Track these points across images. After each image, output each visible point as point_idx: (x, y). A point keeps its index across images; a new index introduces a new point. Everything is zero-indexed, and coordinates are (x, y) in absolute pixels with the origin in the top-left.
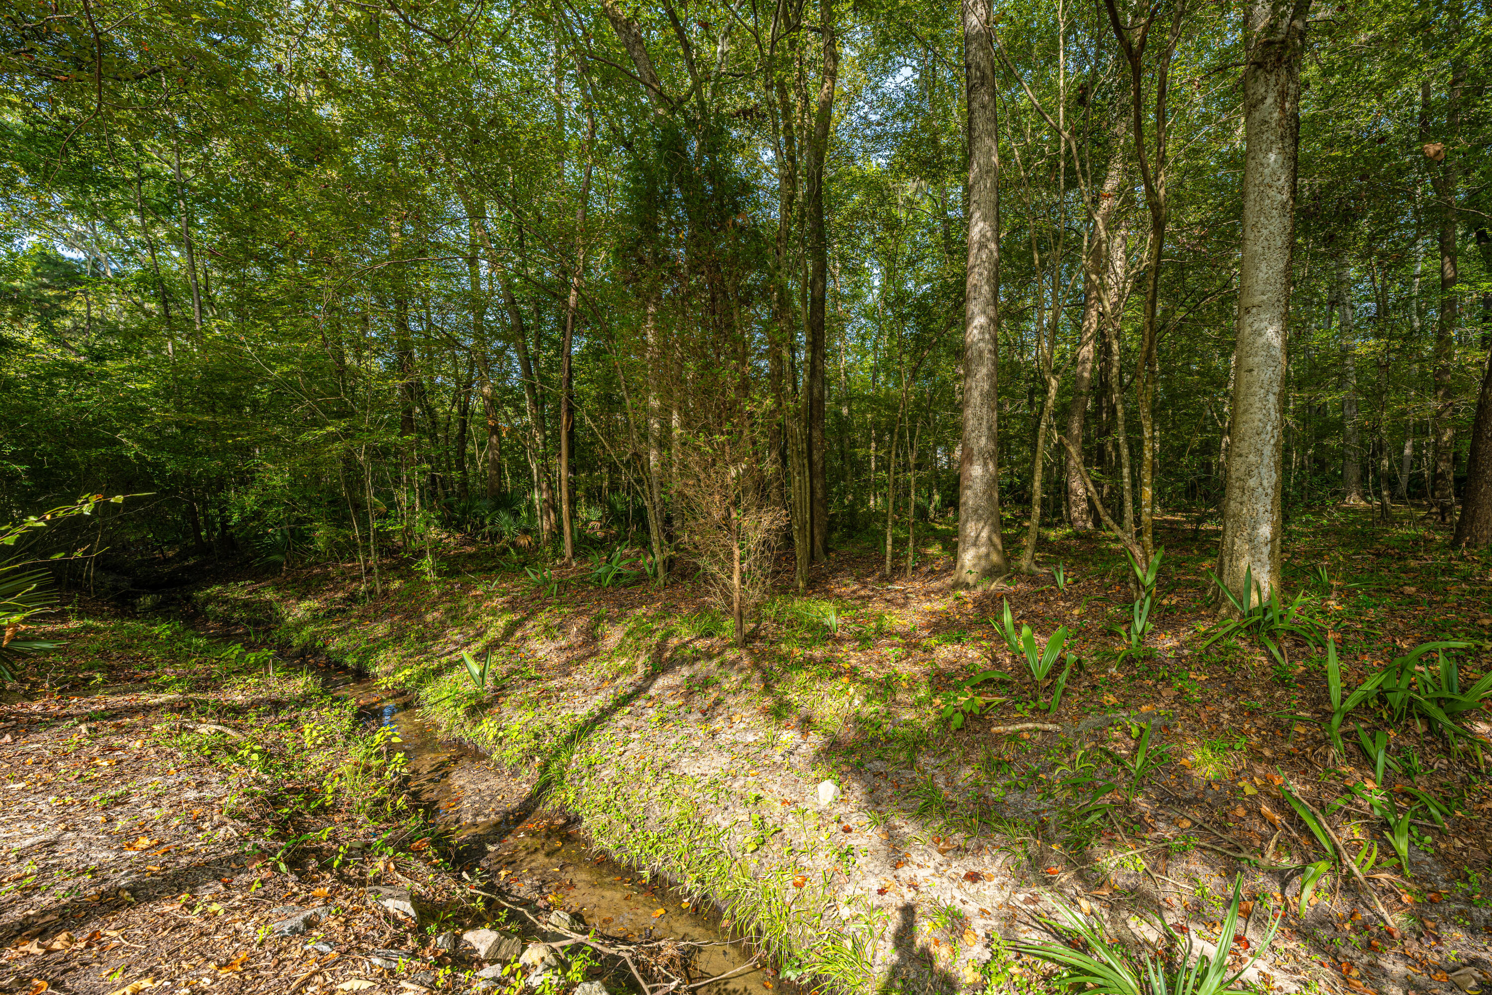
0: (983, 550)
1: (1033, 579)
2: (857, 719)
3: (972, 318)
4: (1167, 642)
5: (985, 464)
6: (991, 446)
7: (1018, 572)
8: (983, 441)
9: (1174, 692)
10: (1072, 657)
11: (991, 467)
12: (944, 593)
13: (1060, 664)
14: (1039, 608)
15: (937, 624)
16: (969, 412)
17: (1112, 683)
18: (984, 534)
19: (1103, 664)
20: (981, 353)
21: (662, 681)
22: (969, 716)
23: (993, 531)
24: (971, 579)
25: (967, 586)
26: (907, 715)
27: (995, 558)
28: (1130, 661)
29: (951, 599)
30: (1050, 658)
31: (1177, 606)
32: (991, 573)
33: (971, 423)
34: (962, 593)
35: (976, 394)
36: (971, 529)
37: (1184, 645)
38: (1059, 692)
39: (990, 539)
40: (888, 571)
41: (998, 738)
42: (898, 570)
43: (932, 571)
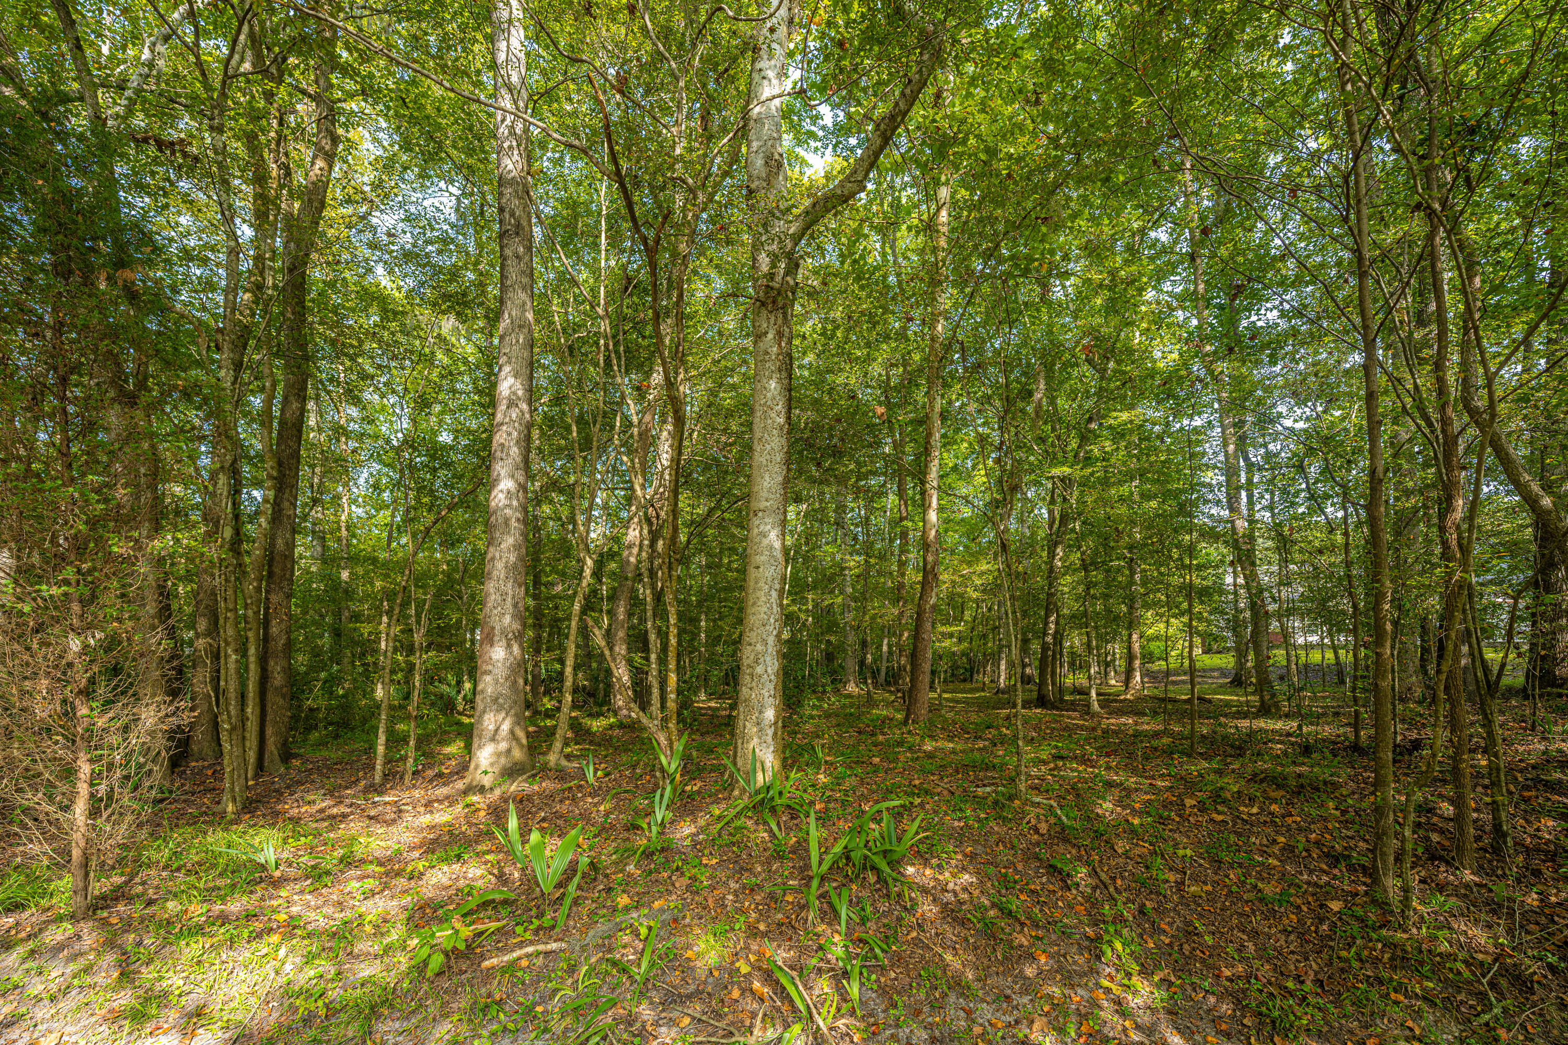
0: (503, 746)
1: (561, 775)
2: (288, 992)
3: (497, 481)
4: (686, 829)
5: (509, 646)
6: (516, 626)
7: (545, 768)
8: (507, 619)
9: (685, 881)
10: (584, 860)
11: (516, 649)
12: (451, 801)
13: (571, 870)
14: (563, 808)
15: (434, 841)
16: (490, 586)
17: (628, 882)
18: (506, 727)
19: (620, 864)
20: (507, 521)
22: (451, 954)
23: (519, 720)
24: (487, 781)
25: (482, 790)
26: (365, 971)
27: (518, 754)
28: (648, 854)
29: (459, 808)
30: (559, 864)
31: (699, 792)
32: (511, 772)
33: (493, 598)
34: (475, 798)
35: (500, 565)
36: (489, 721)
37: (701, 830)
38: (568, 902)
39: (512, 732)
40: (378, 778)
41: (489, 974)
42: (392, 777)
43: (440, 775)
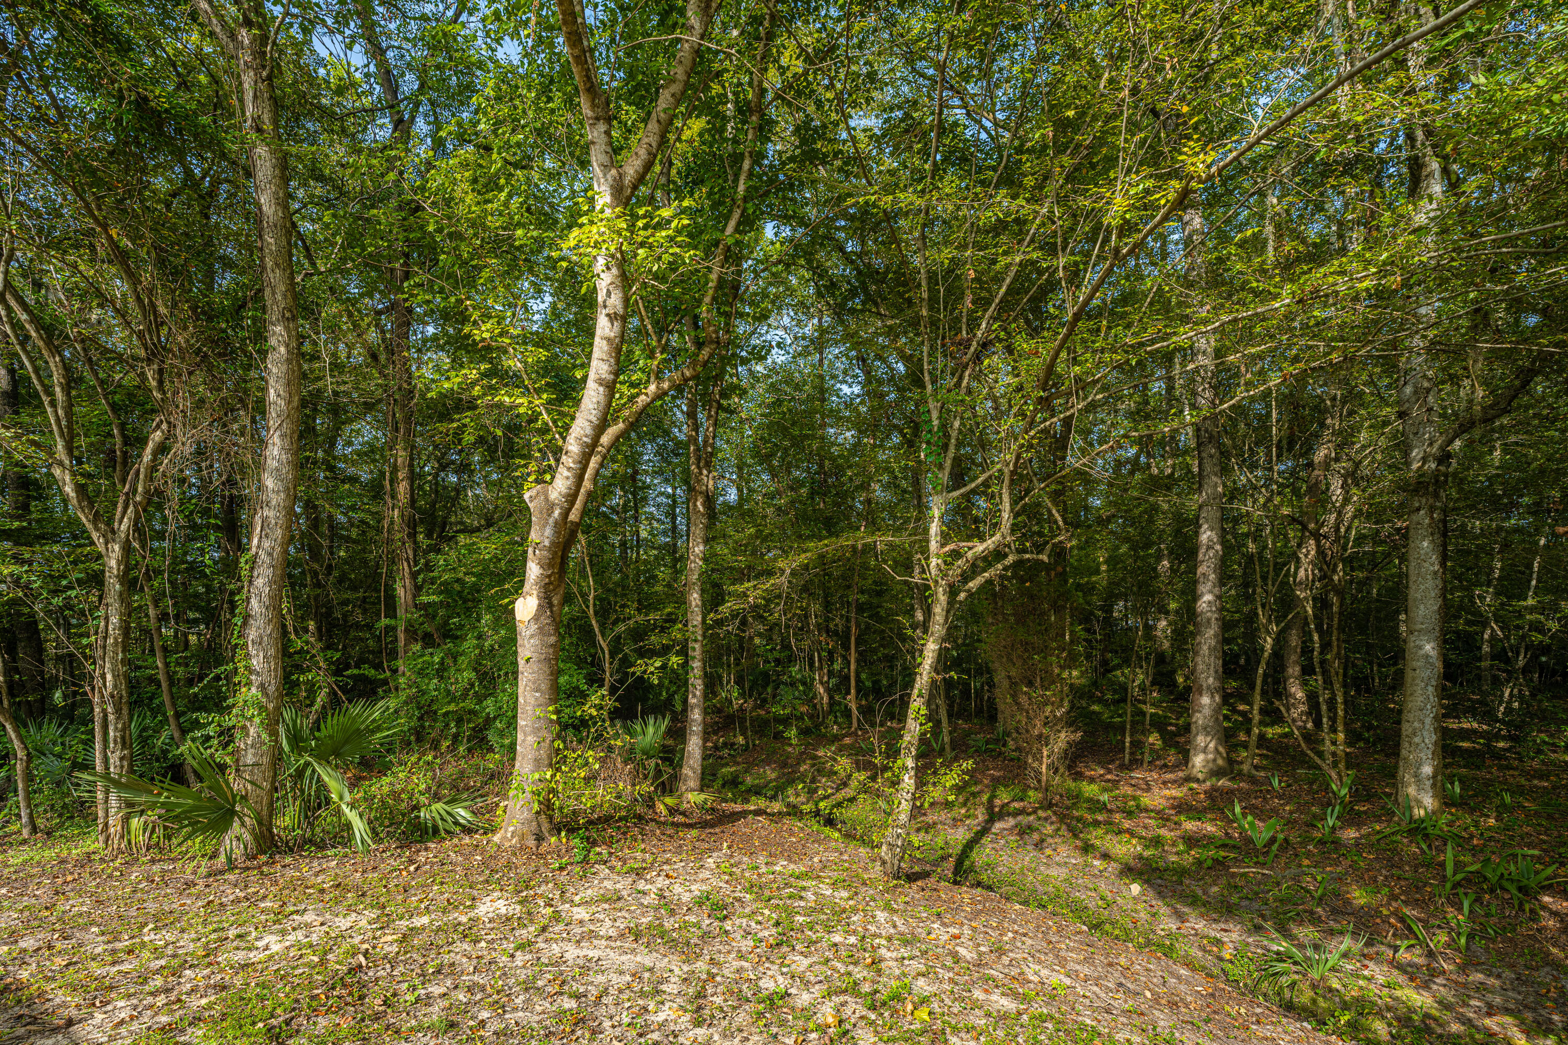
0: (1211, 756)
1: (1253, 780)
2: (1140, 857)
3: (1202, 595)
4: (1351, 834)
5: (1213, 697)
6: (1217, 684)
7: (1240, 773)
8: (1211, 680)
9: (1349, 862)
10: (1281, 836)
11: (1217, 698)
12: (1179, 783)
13: (1273, 840)
14: (1258, 802)
15: (1179, 806)
16: (1199, 659)
17: (1309, 855)
18: (1212, 745)
19: (1303, 844)
20: (1209, 620)
21: (998, 826)
22: (1215, 861)
23: (1219, 742)
24: (1200, 776)
25: (1197, 781)
26: (1173, 858)
27: (1220, 762)
28: (1322, 842)
29: (1185, 789)
30: (1266, 836)
31: (1365, 812)
32: (1217, 773)
33: (1201, 667)
34: (1194, 785)
35: (1205, 648)
36: (1201, 740)
37: (1362, 837)
38: (1272, 855)
39: (1216, 749)
40: (1127, 761)
41: (1234, 875)
42: (1135, 763)
43: (1165, 766)
